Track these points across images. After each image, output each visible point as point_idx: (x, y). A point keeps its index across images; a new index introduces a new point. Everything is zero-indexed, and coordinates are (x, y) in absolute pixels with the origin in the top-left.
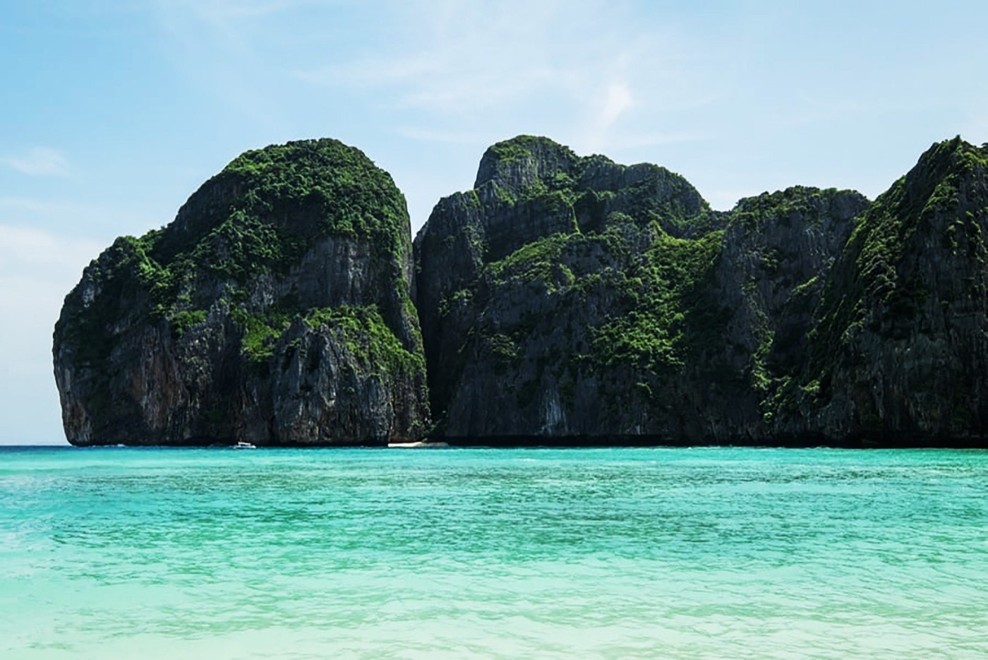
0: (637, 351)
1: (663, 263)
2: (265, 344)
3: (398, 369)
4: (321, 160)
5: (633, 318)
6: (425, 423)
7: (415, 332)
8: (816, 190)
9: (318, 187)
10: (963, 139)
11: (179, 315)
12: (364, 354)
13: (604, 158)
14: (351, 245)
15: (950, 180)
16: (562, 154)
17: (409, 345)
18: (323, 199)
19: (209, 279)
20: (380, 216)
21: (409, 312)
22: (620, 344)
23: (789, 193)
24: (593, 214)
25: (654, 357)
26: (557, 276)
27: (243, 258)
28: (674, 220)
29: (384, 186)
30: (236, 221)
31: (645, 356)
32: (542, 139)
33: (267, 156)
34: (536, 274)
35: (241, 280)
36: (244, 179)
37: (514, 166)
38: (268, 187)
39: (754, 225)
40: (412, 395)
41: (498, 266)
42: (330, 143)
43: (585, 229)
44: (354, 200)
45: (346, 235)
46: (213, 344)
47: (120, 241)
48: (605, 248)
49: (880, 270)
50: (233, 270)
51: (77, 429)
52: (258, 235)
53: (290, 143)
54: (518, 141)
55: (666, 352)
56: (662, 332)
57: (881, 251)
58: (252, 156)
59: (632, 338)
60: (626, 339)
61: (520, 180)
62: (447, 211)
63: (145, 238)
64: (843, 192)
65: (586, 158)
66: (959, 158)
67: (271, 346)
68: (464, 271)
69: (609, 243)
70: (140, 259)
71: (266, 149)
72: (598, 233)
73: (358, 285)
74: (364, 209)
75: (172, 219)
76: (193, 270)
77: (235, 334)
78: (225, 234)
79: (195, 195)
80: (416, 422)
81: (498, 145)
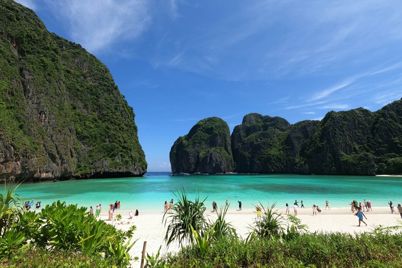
0: (272, 155)
1: (278, 137)
2: (203, 155)
3: (227, 159)
4: (213, 121)
5: (271, 148)
6: (233, 169)
7: (231, 152)
8: (310, 121)
9: (212, 126)
10: (334, 111)
11: (189, 150)
12: (220, 156)
13: (268, 116)
14: (218, 136)
15: (330, 120)
16: (260, 116)
17: (229, 154)
18: (213, 128)
19: (194, 144)
20: (224, 130)
21: (229, 148)
22: (268, 153)
23: (304, 122)
24: (265, 127)
25: (275, 156)
26: (257, 140)
27: (200, 139)
28: (283, 127)
29: (225, 125)
30: (198, 133)
31: (273, 156)
32: (255, 113)
33: (204, 121)
34: (252, 140)
35: (200, 143)
36: (200, 125)
37: (249, 119)
38: (204, 126)
39: (296, 129)
40: (230, 164)
41: (246, 139)
42: (215, 117)
43: (263, 131)
44: (219, 127)
45: (217, 134)
46: (195, 155)
47: (180, 137)
48: (268, 134)
49: (316, 139)
50: (198, 142)
51: (173, 170)
52: (202, 135)
53: (208, 118)
54: (250, 114)
55: (278, 155)
56: (277, 151)
57: (316, 135)
58: (201, 121)
59: (271, 152)
60: (270, 152)
61: (251, 122)
62: (236, 129)
63: (184, 137)
64: (316, 121)
65: (265, 116)
66: (332, 115)
67: (204, 155)
68: (240, 141)
69: (268, 133)
70: (183, 140)
71: (204, 120)
72: (266, 131)
73: (220, 143)
74: (221, 129)
75: (188, 133)
76: (191, 142)
77: (198, 153)
78: (196, 136)
79: (192, 128)
80: (231, 169)
81: (246, 115)
